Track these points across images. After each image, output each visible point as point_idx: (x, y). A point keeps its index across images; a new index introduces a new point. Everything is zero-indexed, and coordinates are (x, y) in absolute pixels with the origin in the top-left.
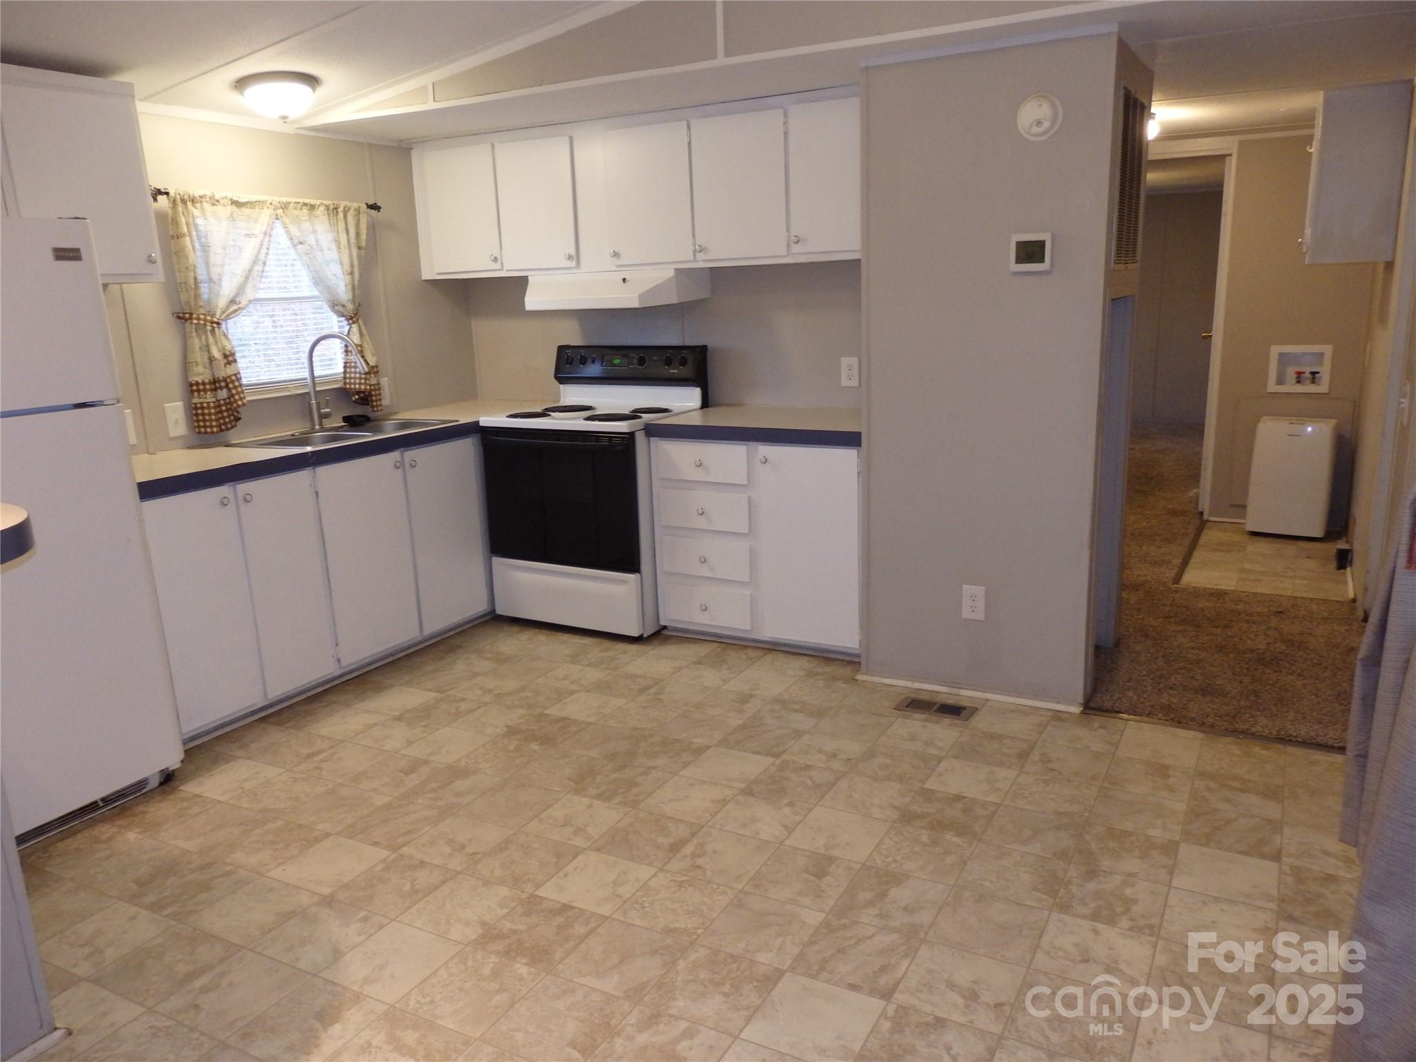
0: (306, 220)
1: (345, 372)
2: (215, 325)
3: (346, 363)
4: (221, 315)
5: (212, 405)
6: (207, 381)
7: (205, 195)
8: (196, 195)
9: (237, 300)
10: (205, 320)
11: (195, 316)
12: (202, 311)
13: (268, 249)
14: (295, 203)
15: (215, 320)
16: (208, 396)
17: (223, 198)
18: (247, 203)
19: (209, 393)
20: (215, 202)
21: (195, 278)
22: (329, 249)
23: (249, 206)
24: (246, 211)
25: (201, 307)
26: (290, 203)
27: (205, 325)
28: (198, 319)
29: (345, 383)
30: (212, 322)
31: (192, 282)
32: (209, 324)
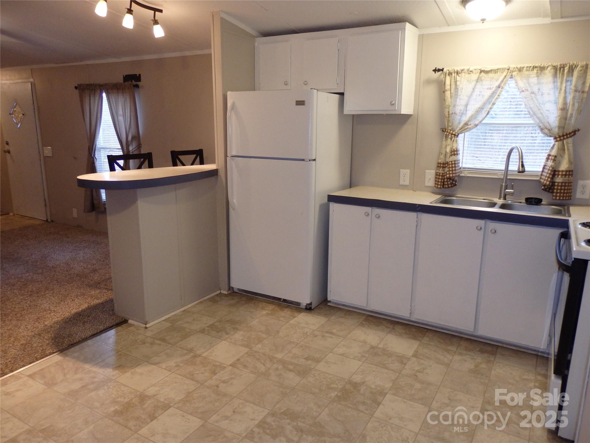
0: (534, 77)
1: (543, 171)
2: (453, 136)
3: (545, 166)
4: (458, 131)
5: (441, 174)
6: (442, 163)
7: (464, 69)
8: (458, 70)
9: (469, 124)
10: (449, 133)
11: (447, 130)
12: (450, 128)
13: (499, 96)
14: (527, 67)
15: (454, 133)
16: (441, 170)
17: (475, 70)
18: (491, 70)
19: (441, 168)
20: (470, 72)
21: (449, 112)
22: (548, 94)
23: (492, 72)
24: (491, 75)
25: (450, 126)
26: (523, 68)
27: (449, 135)
28: (447, 132)
29: (541, 178)
30: (452, 134)
31: (447, 114)
32: (450, 135)
